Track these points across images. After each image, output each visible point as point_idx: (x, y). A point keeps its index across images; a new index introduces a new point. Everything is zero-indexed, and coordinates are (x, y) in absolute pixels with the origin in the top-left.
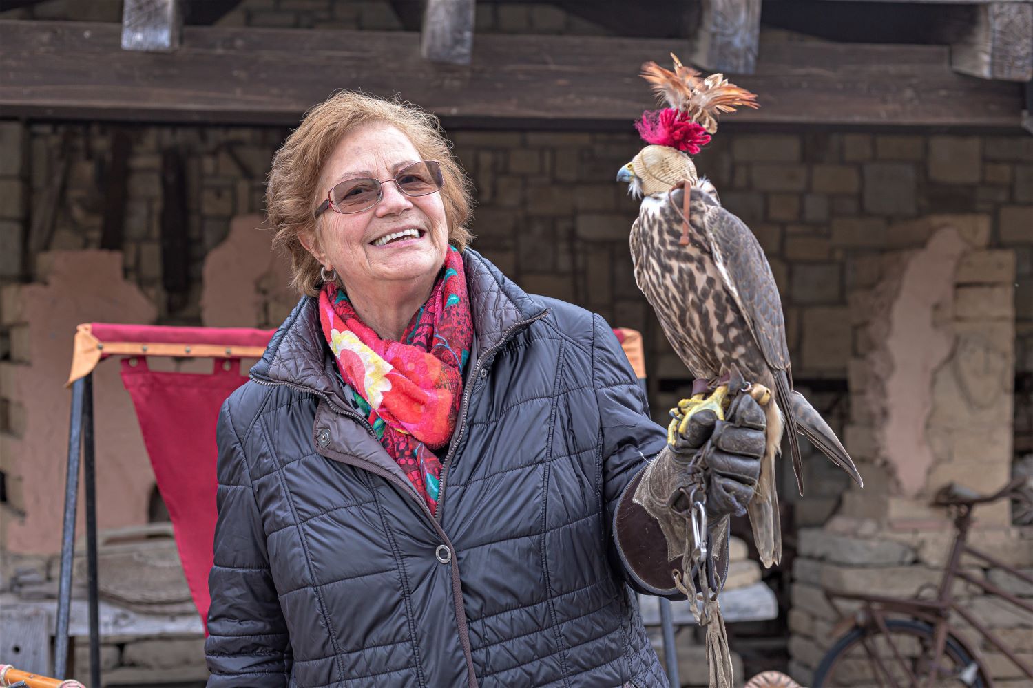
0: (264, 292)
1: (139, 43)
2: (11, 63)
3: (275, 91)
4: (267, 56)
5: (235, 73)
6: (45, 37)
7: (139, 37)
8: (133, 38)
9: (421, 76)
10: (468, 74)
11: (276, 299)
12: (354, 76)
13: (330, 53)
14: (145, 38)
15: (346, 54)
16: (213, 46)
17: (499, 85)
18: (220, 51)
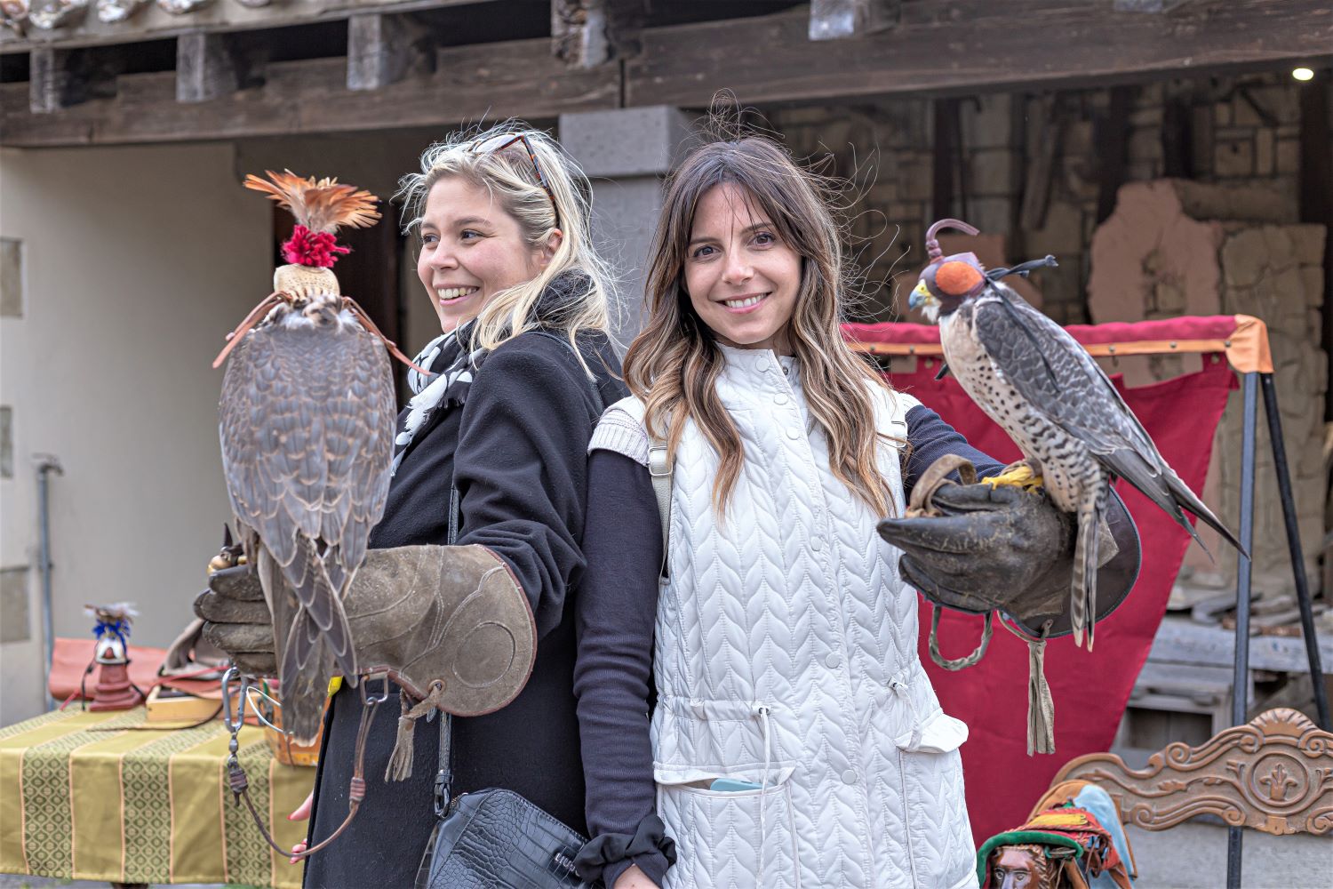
0: (1152, 273)
1: (826, 32)
2: (746, 61)
3: (992, 61)
4: (982, 23)
5: (952, 46)
6: (774, 32)
7: (825, 26)
8: (820, 28)
9: (1150, 25)
10: (1204, 17)
11: (1164, 281)
12: (1075, 34)
13: (1049, 12)
14: (830, 25)
15: (1065, 10)
16: (929, 20)
17: (1242, 25)
18: (936, 24)
